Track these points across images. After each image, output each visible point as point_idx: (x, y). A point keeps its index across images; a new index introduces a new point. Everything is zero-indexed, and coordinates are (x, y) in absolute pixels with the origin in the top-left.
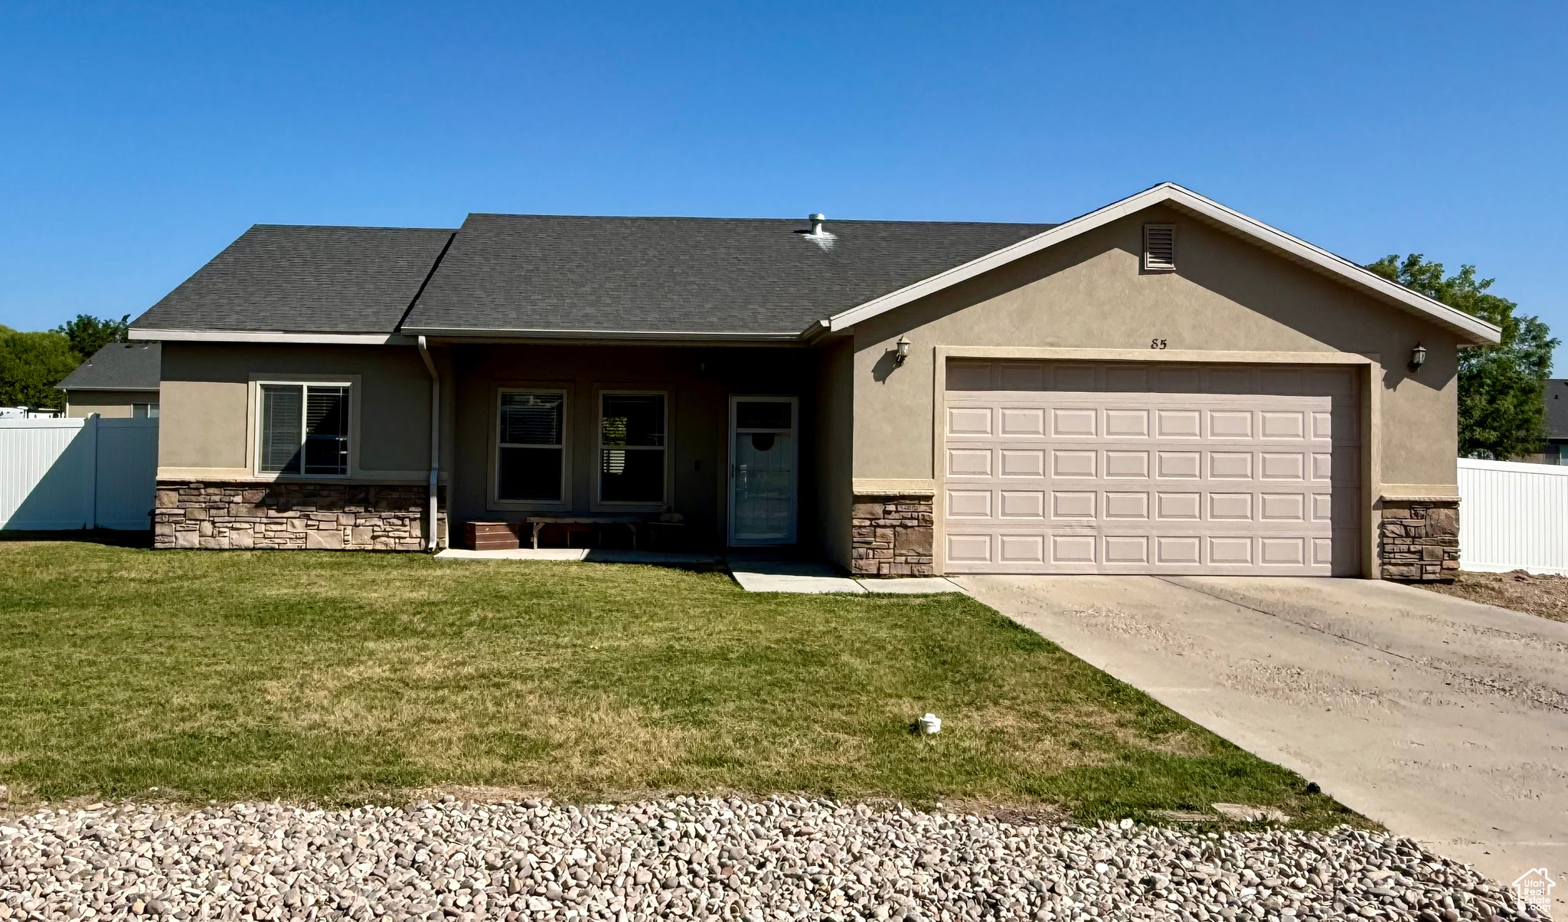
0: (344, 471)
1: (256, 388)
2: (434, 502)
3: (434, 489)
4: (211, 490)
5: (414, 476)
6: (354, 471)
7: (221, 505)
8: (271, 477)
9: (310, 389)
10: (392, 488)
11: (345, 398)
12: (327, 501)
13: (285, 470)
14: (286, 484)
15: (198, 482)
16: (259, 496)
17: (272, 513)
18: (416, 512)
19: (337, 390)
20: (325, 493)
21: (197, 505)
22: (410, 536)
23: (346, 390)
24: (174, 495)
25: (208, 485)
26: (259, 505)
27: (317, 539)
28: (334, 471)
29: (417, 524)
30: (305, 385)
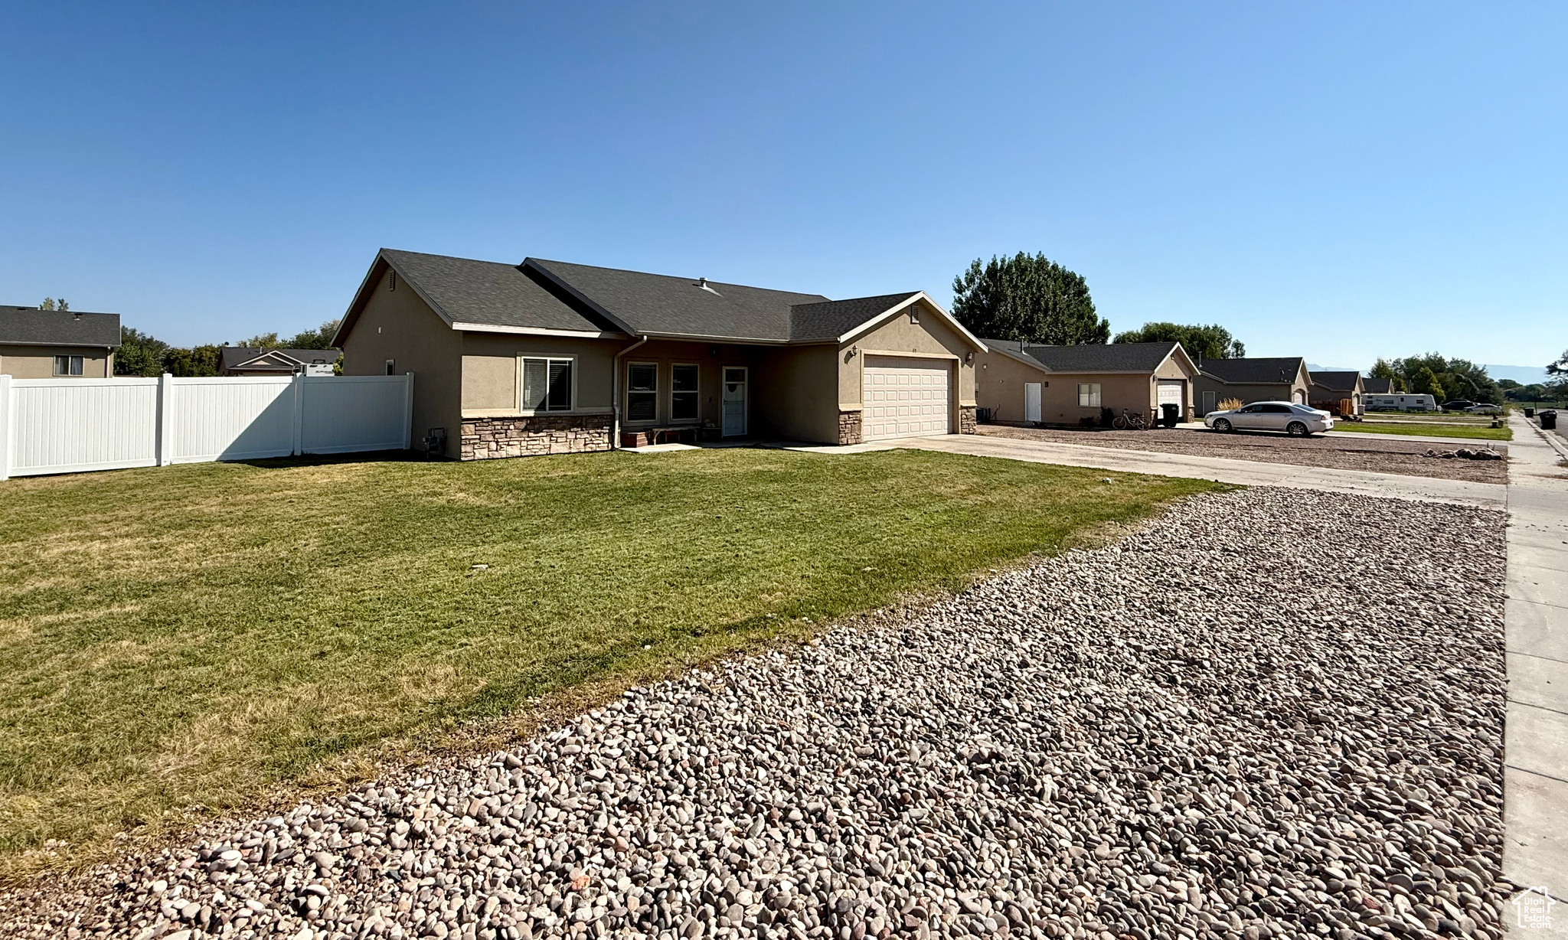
0: (569, 408)
1: (520, 360)
2: (617, 423)
3: (617, 416)
4: (495, 423)
5: (607, 410)
6: (575, 409)
7: (502, 431)
8: (531, 413)
9: (551, 362)
10: (595, 417)
11: (570, 367)
12: (561, 426)
13: (537, 409)
14: (539, 417)
15: (488, 418)
16: (523, 425)
17: (531, 434)
18: (606, 429)
19: (565, 362)
20: (559, 421)
21: (487, 432)
22: (603, 443)
23: (570, 362)
24: (472, 426)
25: (494, 419)
26: (523, 430)
27: (557, 448)
28: (564, 409)
29: (606, 436)
30: (549, 359)
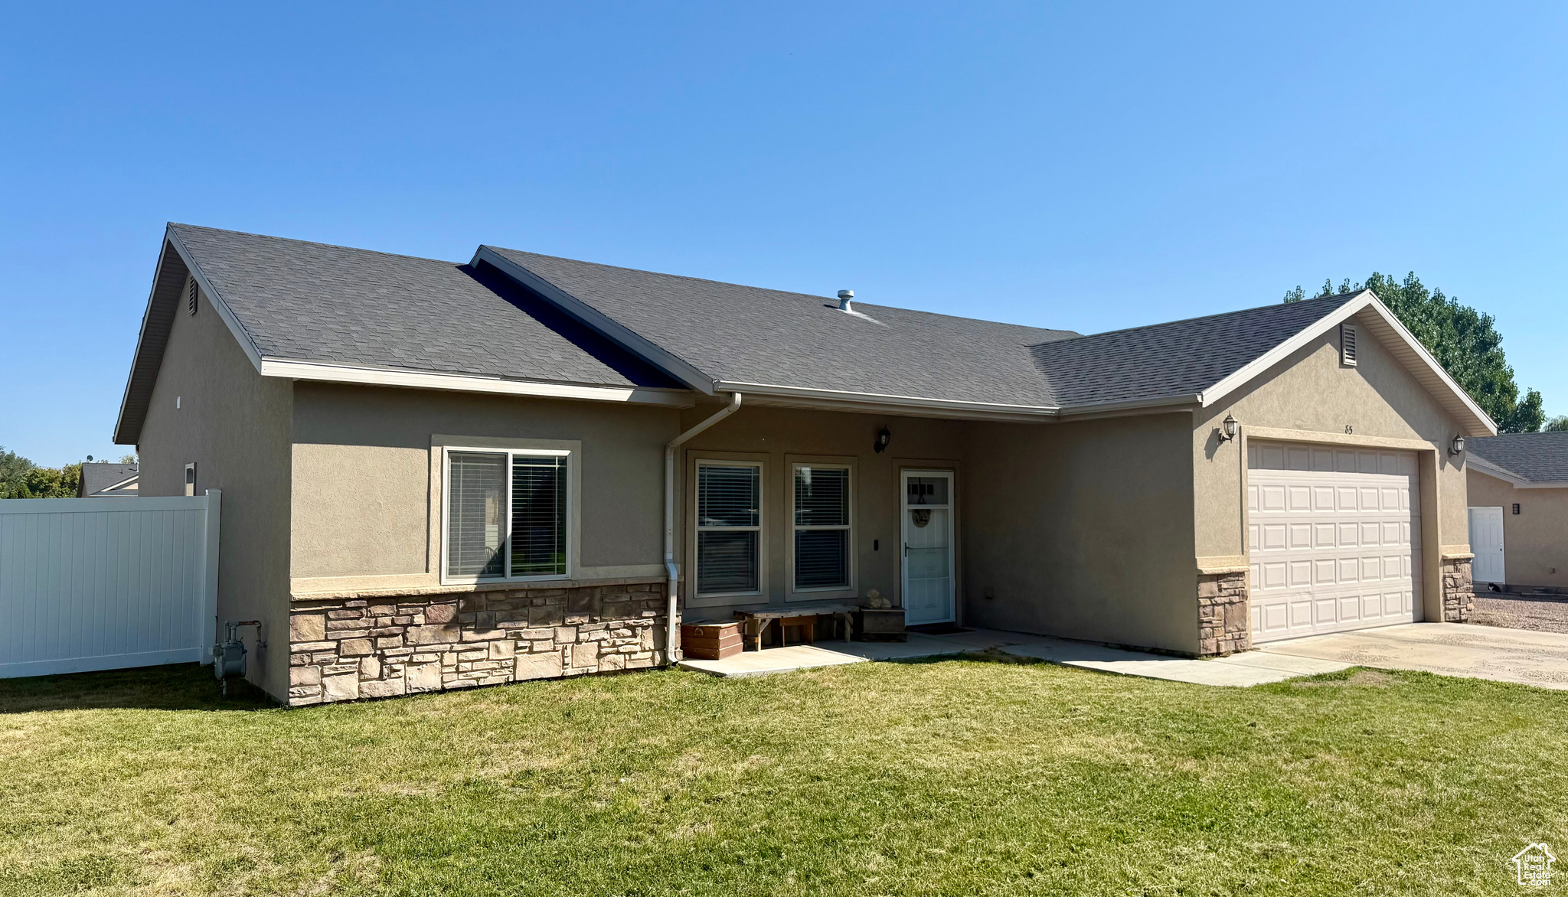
0: (562, 570)
1: (440, 454)
2: (673, 602)
3: (673, 587)
4: (378, 610)
5: (648, 571)
6: (575, 568)
7: (395, 630)
8: (468, 583)
9: (516, 460)
10: (622, 588)
11: (563, 472)
12: (542, 612)
13: (483, 574)
14: (487, 593)
15: (360, 598)
16: (448, 612)
17: (469, 635)
18: (649, 617)
19: (550, 460)
20: (538, 601)
21: (357, 634)
22: (642, 649)
23: (563, 461)
24: (318, 620)
25: (373, 600)
26: (448, 627)
27: (529, 667)
28: (550, 570)
29: (649, 633)
30: (511, 452)
